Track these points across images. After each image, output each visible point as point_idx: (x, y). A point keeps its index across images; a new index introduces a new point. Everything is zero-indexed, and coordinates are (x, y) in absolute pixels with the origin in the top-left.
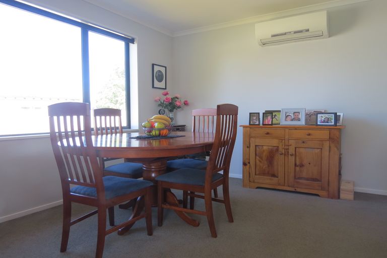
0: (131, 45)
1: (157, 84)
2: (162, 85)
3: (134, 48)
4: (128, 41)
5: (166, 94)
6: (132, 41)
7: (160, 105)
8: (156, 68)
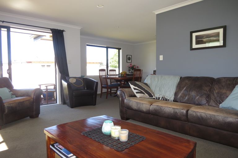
0: (120, 50)
1: (128, 61)
2: (130, 61)
3: (121, 51)
4: (119, 49)
5: (131, 64)
6: (120, 49)
7: (129, 68)
8: (128, 56)
